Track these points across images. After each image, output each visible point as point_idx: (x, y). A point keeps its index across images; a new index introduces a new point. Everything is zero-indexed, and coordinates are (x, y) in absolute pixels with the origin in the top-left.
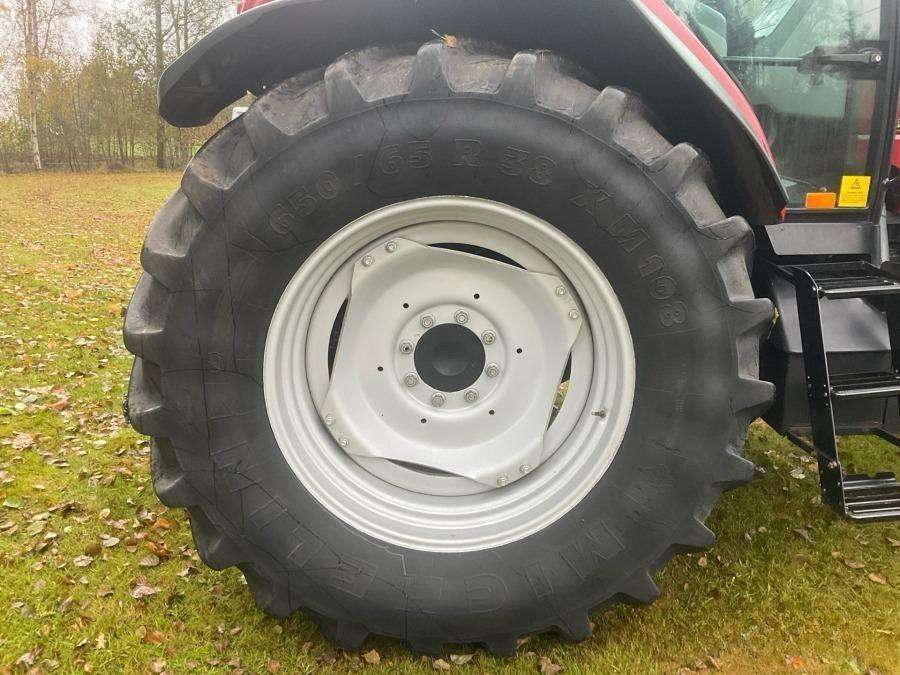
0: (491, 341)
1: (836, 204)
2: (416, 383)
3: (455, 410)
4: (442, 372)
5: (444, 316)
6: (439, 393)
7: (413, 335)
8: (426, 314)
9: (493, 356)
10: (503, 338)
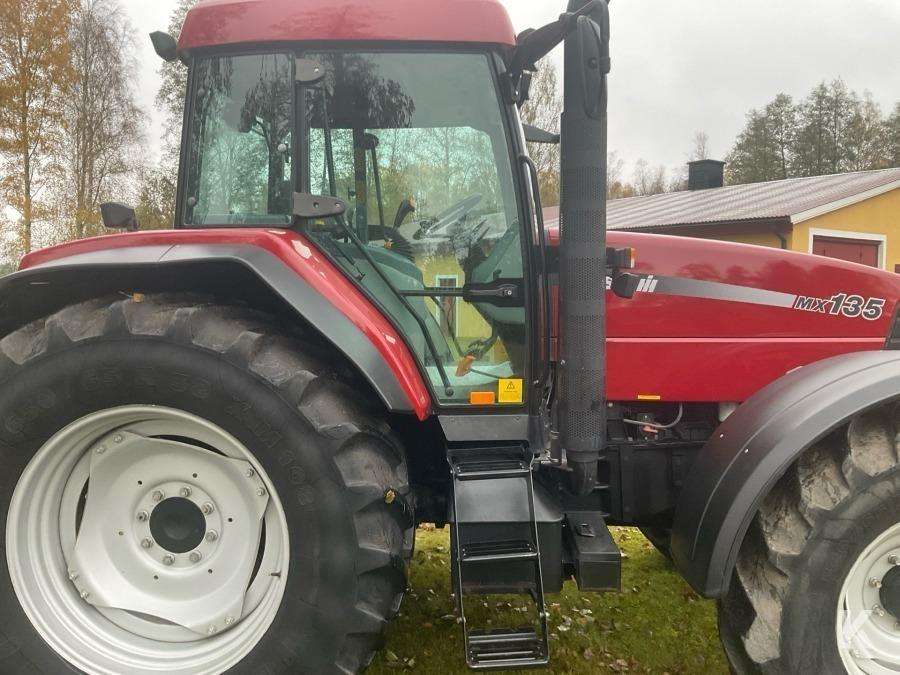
0: (210, 511)
1: (497, 400)
2: (150, 545)
3: (183, 568)
4: (172, 536)
5: (173, 491)
6: (169, 554)
7: (148, 506)
8: (157, 489)
9: (211, 524)
10: (218, 509)
